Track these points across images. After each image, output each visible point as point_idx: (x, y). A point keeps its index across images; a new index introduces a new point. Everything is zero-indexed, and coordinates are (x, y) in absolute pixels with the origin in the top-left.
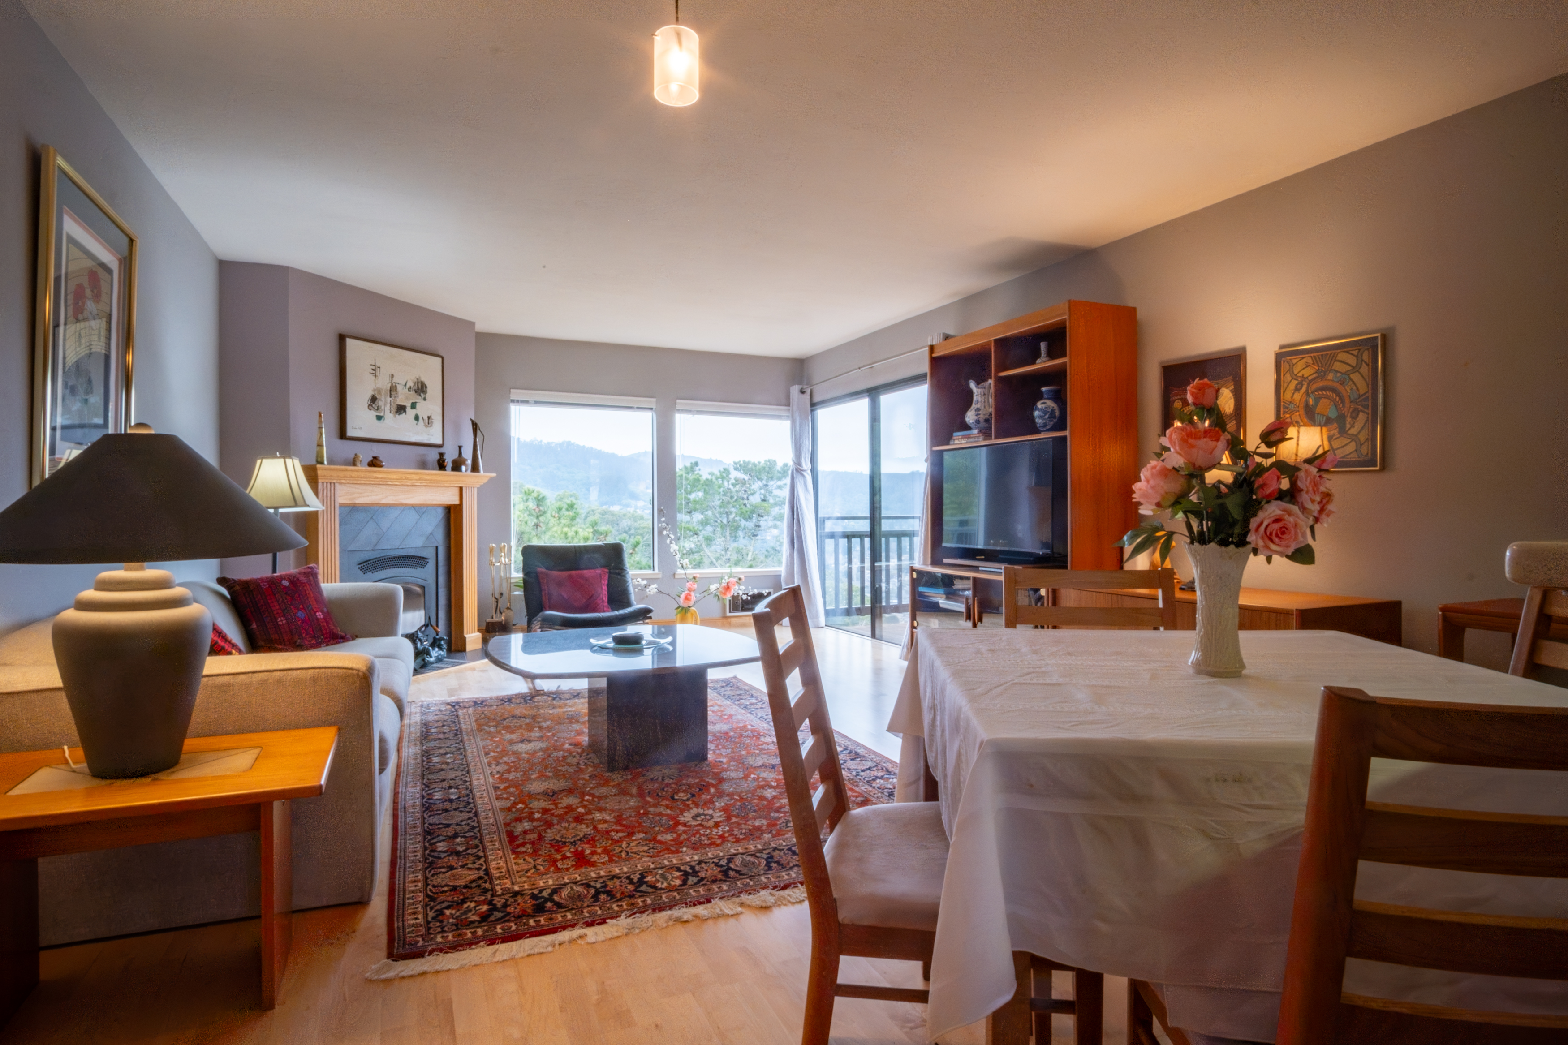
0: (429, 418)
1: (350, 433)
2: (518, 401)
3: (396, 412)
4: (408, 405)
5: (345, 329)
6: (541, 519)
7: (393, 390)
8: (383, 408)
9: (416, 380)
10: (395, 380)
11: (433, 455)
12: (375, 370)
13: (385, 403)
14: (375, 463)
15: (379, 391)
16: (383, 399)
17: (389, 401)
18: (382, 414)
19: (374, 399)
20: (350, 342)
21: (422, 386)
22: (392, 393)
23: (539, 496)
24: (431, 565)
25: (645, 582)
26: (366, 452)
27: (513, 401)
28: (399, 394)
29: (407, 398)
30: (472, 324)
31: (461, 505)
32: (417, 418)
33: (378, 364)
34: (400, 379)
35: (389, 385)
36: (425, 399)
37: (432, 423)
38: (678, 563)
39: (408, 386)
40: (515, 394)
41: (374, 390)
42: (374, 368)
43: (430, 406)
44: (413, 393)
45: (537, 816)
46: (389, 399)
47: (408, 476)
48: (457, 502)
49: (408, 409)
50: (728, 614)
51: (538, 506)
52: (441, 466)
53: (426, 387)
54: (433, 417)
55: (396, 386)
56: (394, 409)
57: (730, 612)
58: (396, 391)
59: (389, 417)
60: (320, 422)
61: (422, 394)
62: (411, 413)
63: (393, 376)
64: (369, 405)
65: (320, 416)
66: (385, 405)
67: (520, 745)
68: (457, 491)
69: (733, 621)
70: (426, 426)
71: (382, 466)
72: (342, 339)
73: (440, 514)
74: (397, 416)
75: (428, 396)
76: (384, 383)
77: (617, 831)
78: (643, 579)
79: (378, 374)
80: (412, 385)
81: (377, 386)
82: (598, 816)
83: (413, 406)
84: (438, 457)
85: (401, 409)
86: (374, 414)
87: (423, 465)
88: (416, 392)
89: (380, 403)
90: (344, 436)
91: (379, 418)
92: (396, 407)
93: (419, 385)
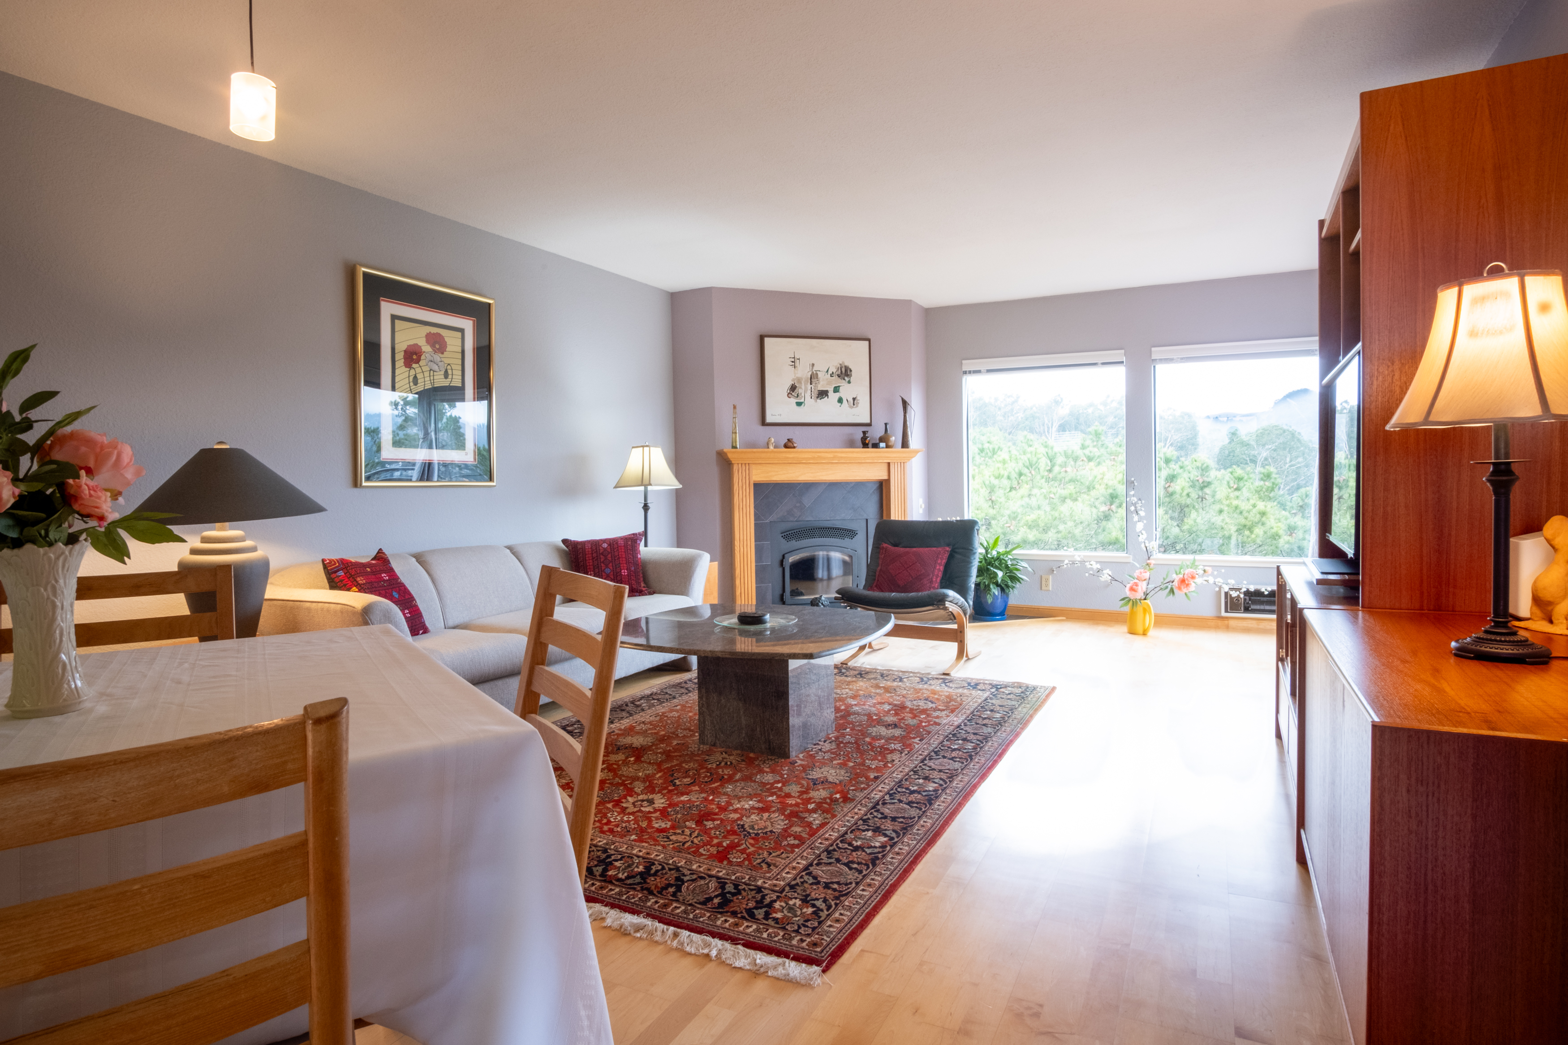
0: (854, 399)
1: (769, 419)
2: (970, 372)
3: (818, 397)
4: (831, 390)
5: (764, 331)
6: (1207, 490)
7: (813, 378)
8: (803, 395)
9: (839, 366)
10: (815, 368)
11: (858, 433)
12: (794, 362)
13: (805, 391)
14: (789, 445)
15: (799, 380)
16: (803, 387)
17: (809, 388)
18: (802, 400)
19: (793, 388)
20: (767, 340)
21: (846, 371)
22: (813, 380)
23: (1202, 465)
24: (859, 537)
25: (1098, 566)
26: (785, 434)
27: (965, 373)
28: (821, 380)
29: (829, 383)
30: (907, 304)
31: (888, 481)
32: (840, 400)
33: (797, 357)
34: (821, 367)
35: (810, 373)
36: (849, 382)
37: (858, 403)
39: (830, 372)
40: (967, 365)
41: (793, 380)
42: (793, 360)
43: (857, 387)
44: (835, 378)
46: (809, 386)
47: (819, 454)
48: (886, 477)
49: (831, 394)
50: (1223, 614)
51: (1202, 475)
52: (865, 445)
53: (851, 371)
54: (858, 398)
55: (817, 374)
56: (815, 395)
57: (1226, 611)
58: (817, 377)
59: (809, 401)
60: (735, 413)
61: (846, 378)
62: (833, 397)
63: (813, 365)
64: (789, 394)
65: (735, 407)
66: (805, 392)
68: (885, 467)
69: (1232, 623)
70: (851, 407)
71: (794, 447)
72: (762, 338)
73: (875, 486)
74: (818, 400)
75: (852, 379)
76: (803, 372)
78: (1097, 562)
79: (797, 365)
80: (834, 371)
81: (797, 375)
83: (836, 390)
84: (862, 435)
85: (823, 394)
86: (793, 401)
87: (851, 444)
88: (839, 376)
89: (801, 391)
90: (764, 423)
91: (799, 404)
92: (816, 393)
93: (843, 370)
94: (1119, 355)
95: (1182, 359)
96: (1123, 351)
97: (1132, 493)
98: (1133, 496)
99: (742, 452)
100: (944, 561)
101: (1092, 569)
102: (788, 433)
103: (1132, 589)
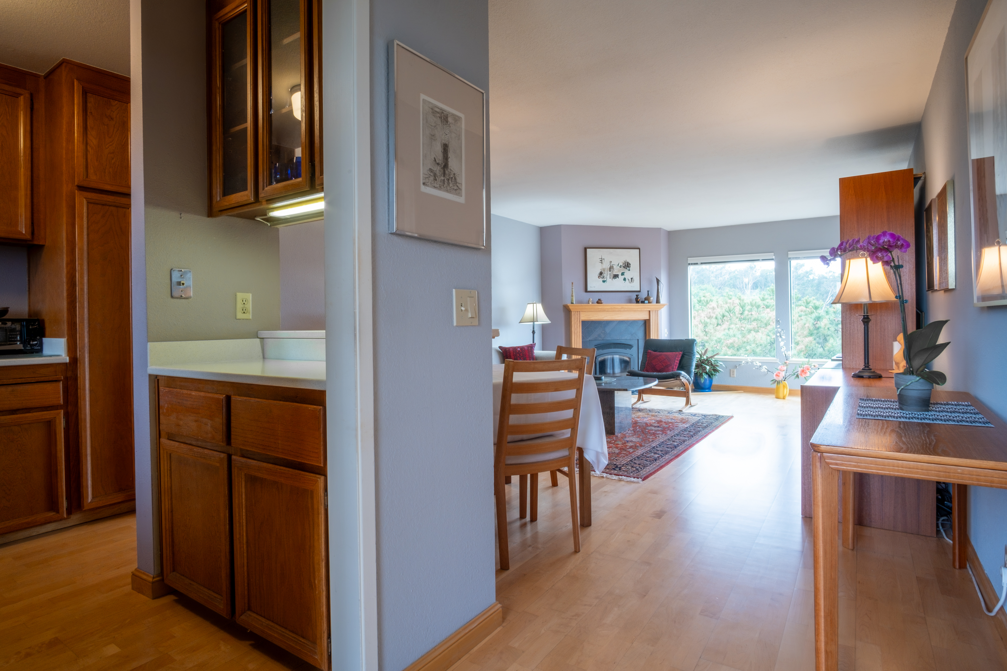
0: (632, 279)
1: (589, 289)
2: (692, 264)
4: (620, 274)
5: (586, 246)
7: (611, 268)
8: (606, 277)
9: (624, 262)
10: (612, 263)
11: (634, 296)
12: (602, 261)
13: (607, 275)
14: (599, 302)
15: (604, 270)
16: (606, 273)
17: (609, 274)
19: (601, 273)
20: (588, 250)
21: (627, 264)
22: (611, 269)
24: (635, 349)
25: (760, 364)
26: (595, 297)
27: (689, 264)
28: (615, 269)
29: (619, 271)
30: (658, 230)
31: (649, 320)
32: (625, 279)
33: (603, 258)
34: (615, 263)
35: (610, 266)
36: (629, 270)
37: (634, 281)
39: (620, 265)
40: (691, 260)
41: (601, 269)
42: (601, 259)
43: (633, 273)
44: (622, 268)
46: (609, 272)
47: (615, 307)
48: (648, 318)
49: (620, 276)
52: (637, 302)
53: (630, 264)
54: (634, 278)
55: (613, 266)
56: (612, 277)
58: (613, 268)
59: (609, 280)
60: (572, 286)
61: (627, 268)
63: (611, 262)
64: (599, 276)
65: (572, 284)
68: (648, 313)
70: (630, 283)
71: (602, 303)
72: (585, 249)
73: (643, 323)
74: (614, 279)
75: (631, 269)
76: (606, 265)
78: (759, 362)
80: (622, 264)
81: (603, 267)
83: (623, 274)
84: (636, 297)
85: (616, 276)
86: (601, 280)
87: (630, 301)
88: (624, 267)
89: (605, 275)
90: (586, 291)
91: (604, 281)
92: (613, 276)
93: (626, 264)
94: (771, 255)
95: (804, 257)
96: (773, 253)
97: (778, 326)
98: (779, 328)
99: (576, 306)
100: (679, 358)
101: (757, 366)
102: (598, 296)
103: (777, 375)
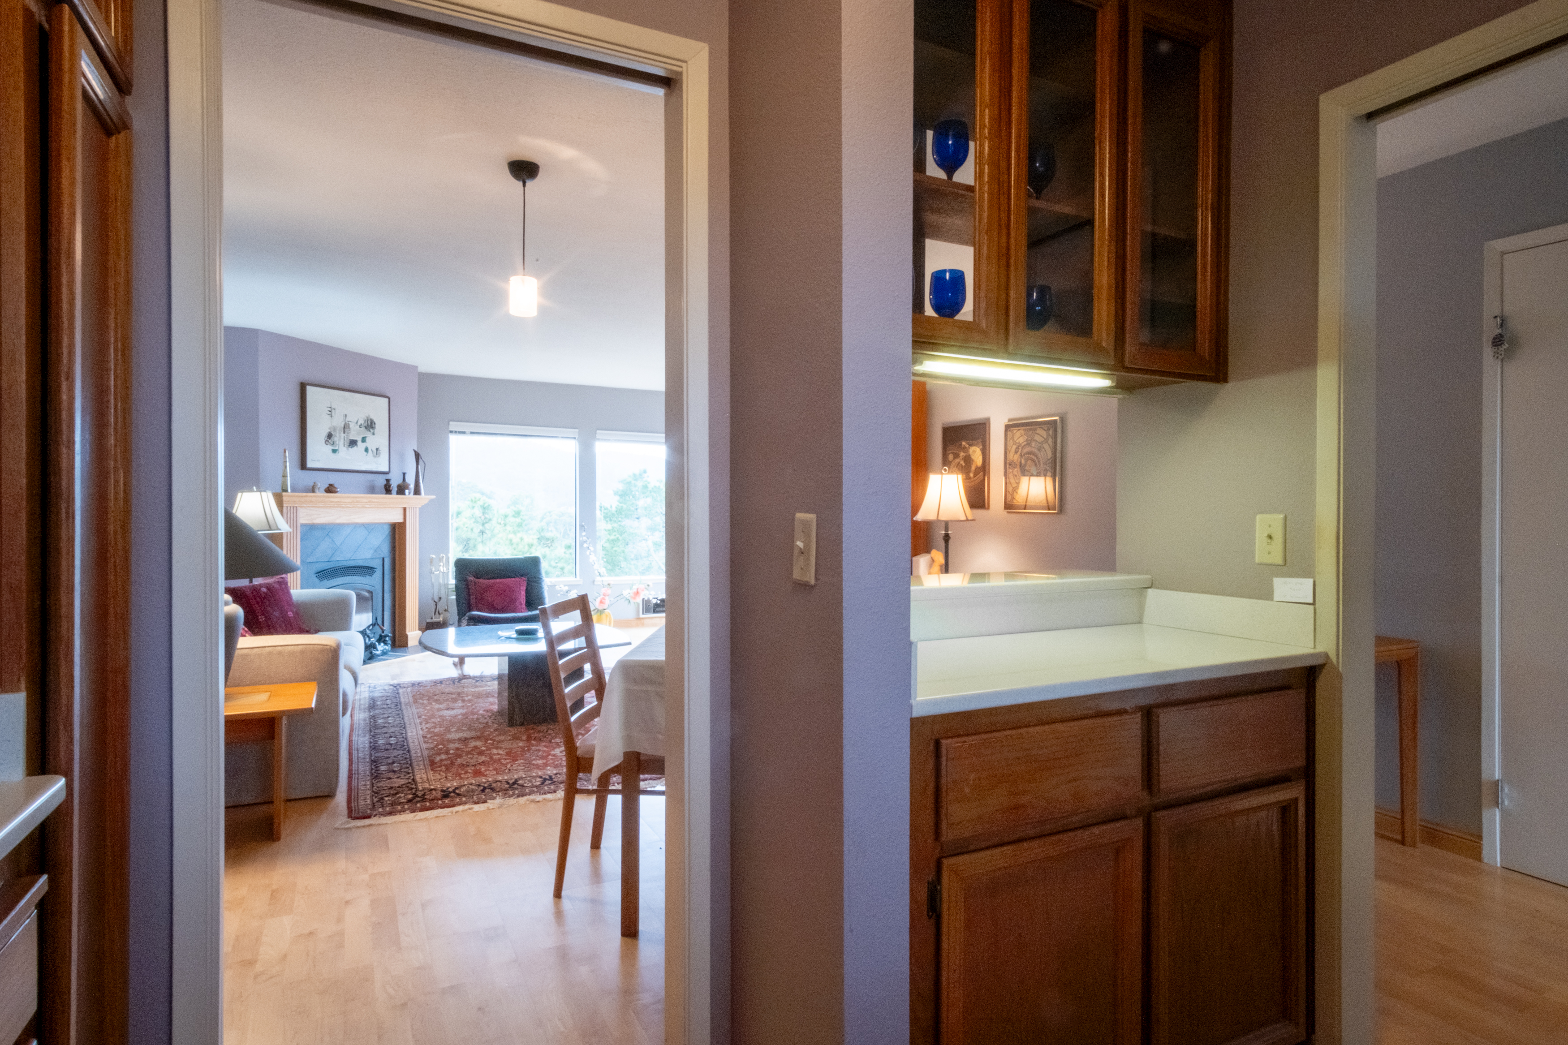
0: (377, 449)
1: (310, 464)
2: (456, 432)
3: (349, 446)
4: (359, 439)
5: (305, 379)
7: (346, 428)
8: (337, 442)
9: (366, 418)
10: (348, 419)
11: (381, 481)
12: (331, 412)
13: (340, 439)
14: (330, 489)
15: (335, 429)
16: (338, 435)
17: (342, 437)
18: (336, 448)
19: (330, 436)
20: (309, 389)
21: (371, 423)
22: (346, 430)
24: (378, 574)
26: (323, 480)
27: (451, 432)
28: (352, 430)
29: (358, 434)
30: (415, 368)
31: (404, 524)
32: (366, 450)
33: (333, 407)
34: (352, 418)
35: (343, 423)
36: (373, 434)
37: (380, 453)
38: (596, 572)
39: (359, 424)
40: (453, 426)
41: (330, 429)
42: (330, 409)
43: (379, 439)
44: (363, 429)
45: (451, 752)
46: (343, 435)
48: (401, 520)
49: (359, 443)
50: (642, 616)
52: (388, 490)
53: (375, 424)
54: (380, 449)
55: (349, 424)
56: (347, 444)
57: (643, 614)
58: (349, 428)
59: (343, 450)
60: (286, 457)
61: (371, 430)
62: (361, 446)
63: (346, 416)
64: (326, 441)
65: (285, 451)
66: (339, 440)
67: (446, 711)
68: (402, 511)
69: (646, 621)
70: (374, 457)
71: (335, 492)
72: (303, 386)
73: (387, 531)
74: (350, 449)
75: (376, 431)
76: (338, 422)
77: (506, 759)
79: (333, 414)
80: (362, 422)
81: (333, 424)
82: (495, 751)
83: (364, 440)
84: (385, 482)
85: (353, 443)
86: (330, 448)
87: (372, 490)
88: (366, 428)
89: (335, 439)
90: (303, 466)
91: (334, 451)
92: (348, 442)
93: (369, 422)
96: (574, 429)
99: (291, 496)
100: (525, 588)
102: (333, 478)
103: (601, 602)
